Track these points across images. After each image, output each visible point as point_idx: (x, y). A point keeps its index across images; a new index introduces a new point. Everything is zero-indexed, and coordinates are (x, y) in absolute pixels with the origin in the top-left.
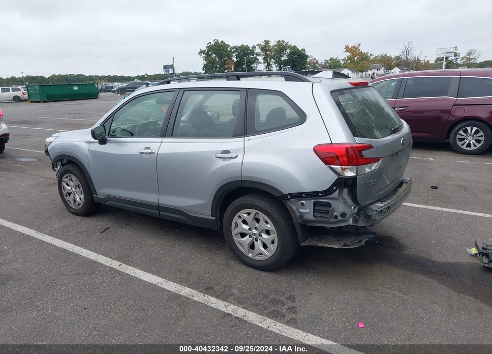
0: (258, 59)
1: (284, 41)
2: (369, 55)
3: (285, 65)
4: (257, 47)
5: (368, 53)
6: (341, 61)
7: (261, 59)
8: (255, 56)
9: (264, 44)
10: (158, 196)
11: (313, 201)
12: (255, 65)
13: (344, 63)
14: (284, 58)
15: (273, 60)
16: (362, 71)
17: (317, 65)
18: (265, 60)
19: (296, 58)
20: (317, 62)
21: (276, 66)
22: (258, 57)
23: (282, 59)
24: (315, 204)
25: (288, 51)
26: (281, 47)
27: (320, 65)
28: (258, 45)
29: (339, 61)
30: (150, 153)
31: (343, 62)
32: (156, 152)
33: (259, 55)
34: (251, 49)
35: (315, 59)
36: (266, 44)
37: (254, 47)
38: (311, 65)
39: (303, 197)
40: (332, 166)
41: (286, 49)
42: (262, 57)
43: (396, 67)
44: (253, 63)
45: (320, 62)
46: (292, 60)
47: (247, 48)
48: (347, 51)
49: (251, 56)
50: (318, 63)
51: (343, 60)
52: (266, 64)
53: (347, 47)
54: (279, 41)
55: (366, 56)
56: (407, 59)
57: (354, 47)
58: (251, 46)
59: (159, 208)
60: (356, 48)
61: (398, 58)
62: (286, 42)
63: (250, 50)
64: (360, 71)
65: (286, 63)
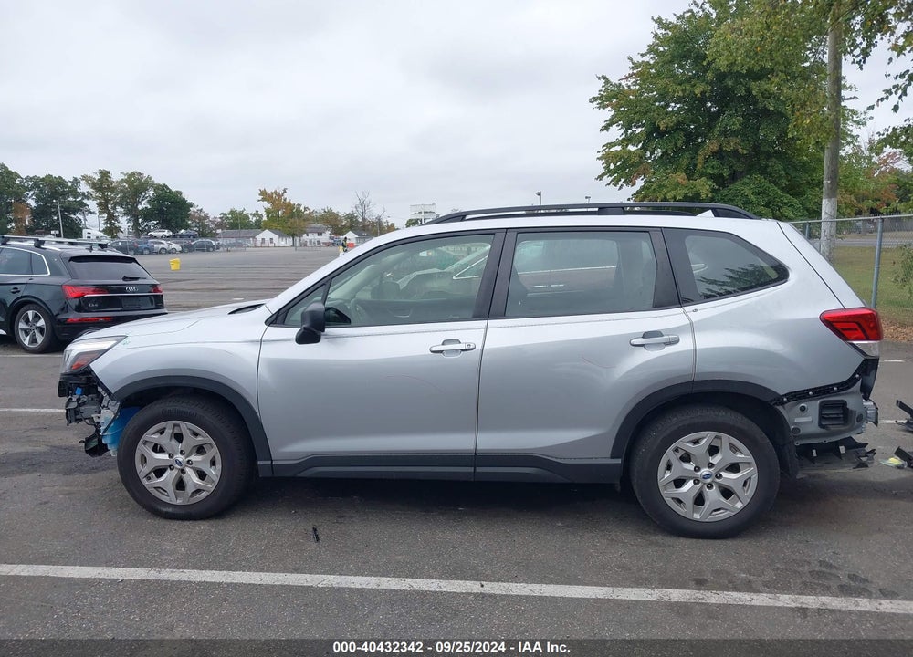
0: (86, 205)
1: (140, 174)
2: (302, 208)
3: (147, 218)
4: (83, 182)
5: (300, 205)
6: (251, 217)
7: (92, 205)
8: (79, 199)
9: (97, 177)
10: (474, 436)
11: (819, 401)
12: (81, 217)
13: (257, 221)
14: (143, 205)
15: (119, 209)
16: (293, 235)
17: (206, 222)
18: (103, 207)
19: (167, 207)
20: (206, 216)
21: (129, 221)
22: (85, 201)
23: (140, 207)
24: (823, 407)
25: (151, 192)
26: (136, 185)
27: (212, 222)
28: (84, 178)
29: (246, 217)
30: (466, 350)
31: (254, 219)
32: (479, 347)
33: (88, 198)
34: (70, 184)
35: (201, 210)
36: (102, 177)
37: (76, 181)
38: (195, 221)
39: (810, 397)
40: (855, 342)
41: (145, 190)
42: (96, 202)
43: (350, 232)
44: (75, 211)
45: (211, 217)
46: (161, 211)
47: (61, 182)
48: (263, 200)
49: (71, 199)
50: (208, 217)
51: (254, 215)
52: (105, 215)
53: (263, 193)
54: (133, 174)
55: (298, 210)
56: (364, 219)
57: (275, 192)
58: (68, 178)
59: (477, 459)
60: (280, 196)
61: (351, 217)
62: (146, 175)
63: (67, 186)
64: (289, 235)
65: (147, 215)
